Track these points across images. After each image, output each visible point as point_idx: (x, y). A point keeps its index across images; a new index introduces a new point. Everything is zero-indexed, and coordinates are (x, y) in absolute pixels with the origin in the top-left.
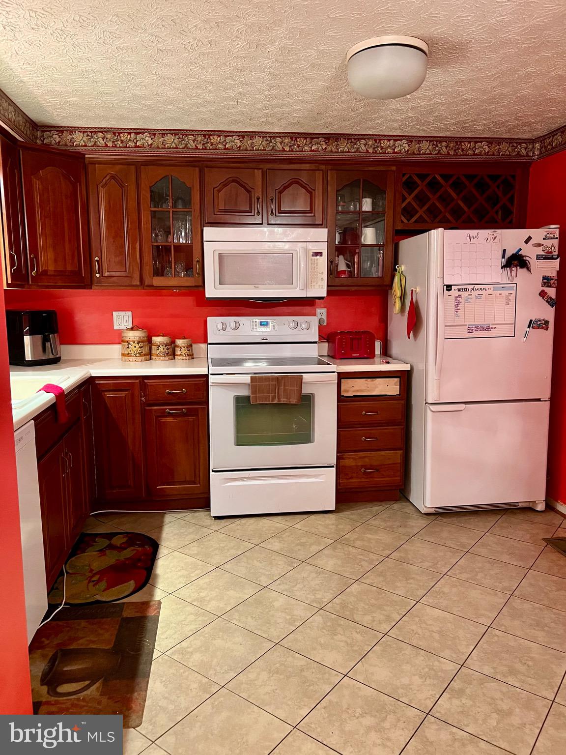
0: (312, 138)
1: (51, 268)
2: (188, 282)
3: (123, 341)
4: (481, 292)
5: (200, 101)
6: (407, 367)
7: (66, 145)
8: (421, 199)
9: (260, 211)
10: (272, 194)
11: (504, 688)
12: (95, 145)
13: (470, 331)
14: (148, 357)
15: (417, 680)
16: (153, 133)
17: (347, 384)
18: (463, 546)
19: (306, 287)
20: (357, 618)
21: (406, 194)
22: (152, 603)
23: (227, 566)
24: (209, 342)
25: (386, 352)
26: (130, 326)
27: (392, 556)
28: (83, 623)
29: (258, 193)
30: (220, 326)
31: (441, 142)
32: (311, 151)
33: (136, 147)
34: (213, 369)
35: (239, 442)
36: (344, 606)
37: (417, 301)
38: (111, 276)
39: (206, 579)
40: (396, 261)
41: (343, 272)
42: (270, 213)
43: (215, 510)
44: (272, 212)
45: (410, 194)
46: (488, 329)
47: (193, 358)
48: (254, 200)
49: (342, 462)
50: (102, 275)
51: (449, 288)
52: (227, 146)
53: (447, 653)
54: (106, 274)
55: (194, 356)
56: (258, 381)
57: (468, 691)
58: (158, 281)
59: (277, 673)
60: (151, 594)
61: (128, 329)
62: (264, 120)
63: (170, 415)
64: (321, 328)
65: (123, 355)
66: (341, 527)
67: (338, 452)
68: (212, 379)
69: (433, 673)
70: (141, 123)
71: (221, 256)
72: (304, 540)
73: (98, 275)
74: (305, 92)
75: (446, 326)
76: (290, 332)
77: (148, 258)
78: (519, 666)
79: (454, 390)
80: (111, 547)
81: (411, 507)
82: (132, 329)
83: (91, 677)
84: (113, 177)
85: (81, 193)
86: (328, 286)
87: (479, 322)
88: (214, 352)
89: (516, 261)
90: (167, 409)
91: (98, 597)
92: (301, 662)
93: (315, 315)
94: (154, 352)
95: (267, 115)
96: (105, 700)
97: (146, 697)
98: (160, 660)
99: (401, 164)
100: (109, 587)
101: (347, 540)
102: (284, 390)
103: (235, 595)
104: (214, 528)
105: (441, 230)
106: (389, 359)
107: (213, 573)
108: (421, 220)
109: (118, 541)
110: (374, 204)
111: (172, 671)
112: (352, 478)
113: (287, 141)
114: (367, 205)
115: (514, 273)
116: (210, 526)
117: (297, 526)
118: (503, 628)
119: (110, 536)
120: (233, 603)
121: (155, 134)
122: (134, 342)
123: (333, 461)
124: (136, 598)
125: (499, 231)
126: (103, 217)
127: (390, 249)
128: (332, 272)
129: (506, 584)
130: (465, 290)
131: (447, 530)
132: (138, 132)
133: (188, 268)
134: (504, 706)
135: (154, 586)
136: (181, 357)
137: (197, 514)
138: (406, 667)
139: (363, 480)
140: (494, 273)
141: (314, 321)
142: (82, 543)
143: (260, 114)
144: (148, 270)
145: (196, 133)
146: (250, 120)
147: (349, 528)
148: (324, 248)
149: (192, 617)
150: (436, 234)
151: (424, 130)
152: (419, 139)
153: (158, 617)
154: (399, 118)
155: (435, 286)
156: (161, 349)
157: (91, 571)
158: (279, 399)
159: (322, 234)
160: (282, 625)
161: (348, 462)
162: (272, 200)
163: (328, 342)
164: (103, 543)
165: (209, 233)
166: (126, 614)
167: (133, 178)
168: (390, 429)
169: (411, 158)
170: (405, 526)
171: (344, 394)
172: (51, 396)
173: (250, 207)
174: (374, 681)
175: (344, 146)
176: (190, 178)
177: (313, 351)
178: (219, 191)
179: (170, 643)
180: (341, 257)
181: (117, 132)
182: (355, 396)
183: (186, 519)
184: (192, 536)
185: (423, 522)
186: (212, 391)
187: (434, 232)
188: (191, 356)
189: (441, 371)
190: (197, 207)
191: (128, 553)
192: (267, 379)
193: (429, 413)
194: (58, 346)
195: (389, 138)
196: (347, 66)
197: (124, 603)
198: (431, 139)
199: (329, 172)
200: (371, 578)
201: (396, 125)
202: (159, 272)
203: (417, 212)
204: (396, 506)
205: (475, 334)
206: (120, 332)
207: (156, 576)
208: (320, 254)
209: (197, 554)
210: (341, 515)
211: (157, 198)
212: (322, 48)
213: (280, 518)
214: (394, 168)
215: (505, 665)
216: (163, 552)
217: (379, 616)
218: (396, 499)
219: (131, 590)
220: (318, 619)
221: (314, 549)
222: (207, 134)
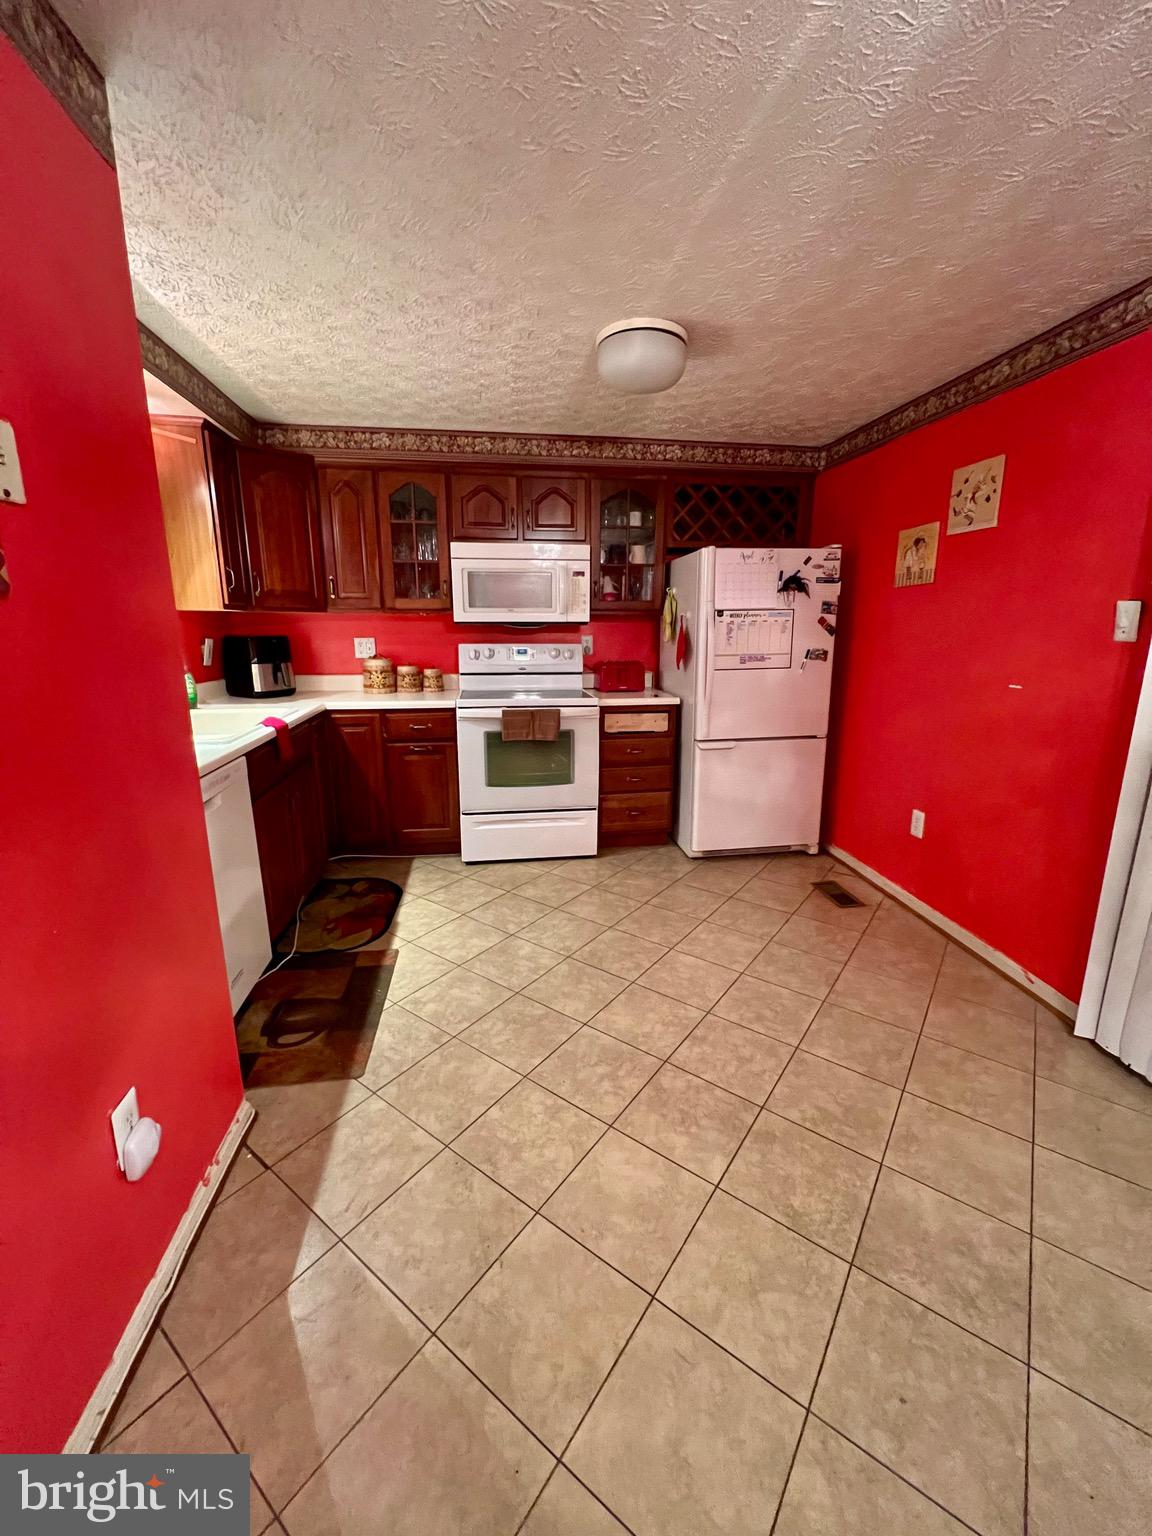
0: (573, 442)
1: (278, 587)
2: (436, 604)
3: (365, 671)
4: (754, 618)
5: (438, 394)
6: (676, 701)
7: (291, 445)
8: (696, 513)
9: (515, 524)
10: (527, 505)
11: (749, 1034)
12: (325, 445)
13: (743, 661)
14: (393, 689)
15: (659, 1028)
16: (391, 432)
17: (610, 719)
18: (727, 891)
19: (566, 610)
20: (605, 966)
21: (679, 508)
22: (389, 952)
23: (473, 914)
24: (461, 671)
25: (658, 686)
26: (373, 653)
27: (650, 902)
28: (313, 973)
29: (513, 502)
30: (472, 655)
31: (717, 448)
32: (572, 456)
33: (372, 448)
34: (461, 702)
35: (491, 783)
36: (592, 954)
37: (687, 628)
38: (348, 598)
39: (450, 927)
40: (667, 583)
41: (609, 594)
42: (526, 526)
43: (466, 856)
44: (528, 526)
45: (683, 508)
46: (762, 659)
47: (443, 690)
48: (508, 512)
49: (604, 804)
50: (337, 596)
51: (720, 613)
52: (477, 449)
53: (694, 1001)
54: (342, 595)
55: (446, 687)
56: (511, 716)
57: (711, 1038)
58: (400, 603)
59: (514, 1022)
60: (389, 942)
61: (370, 658)
62: (515, 418)
63: (414, 753)
64: (586, 657)
65: (365, 686)
66: (602, 872)
67: (600, 793)
68: (459, 713)
69: (677, 1021)
70: (376, 421)
71: (471, 575)
72: (559, 886)
73: (333, 597)
74: (555, 385)
75: (716, 656)
76: (551, 661)
77: (389, 577)
78: (768, 1013)
79: (723, 725)
80: (351, 894)
81: (679, 852)
82: (375, 657)
83: (314, 1027)
84: (347, 484)
85: (311, 506)
86: (591, 610)
87: (753, 651)
88: (465, 683)
89: (793, 584)
90: (411, 745)
91: (331, 946)
92: (539, 1011)
93: (579, 642)
94: (399, 683)
95: (517, 413)
96: (327, 1052)
97: (371, 1047)
98: (391, 1010)
99: (672, 472)
100: (344, 935)
101: (606, 885)
102: (540, 725)
103: (478, 944)
104: (465, 873)
105: (712, 548)
106: (660, 692)
107: (457, 922)
108: (694, 537)
109: (359, 887)
110: (644, 519)
111: (403, 1021)
112: (615, 821)
113: (544, 443)
114: (635, 519)
115: (791, 597)
116: (461, 871)
117: (555, 872)
118: (756, 975)
119: (351, 882)
120: (476, 951)
121: (393, 434)
122: (376, 672)
123: (596, 803)
124: (373, 947)
125: (776, 550)
126: (336, 530)
127: (661, 569)
128: (596, 594)
129: (766, 930)
130: (738, 616)
131: (715, 875)
132: (374, 431)
133: (435, 588)
134: (746, 1052)
135: (393, 934)
136: (430, 689)
137: (447, 859)
138: (651, 1015)
139: (628, 823)
140: (770, 597)
141: (578, 649)
142: (321, 888)
143: (509, 411)
144: (389, 590)
145: (439, 433)
146: (500, 418)
147: (609, 873)
148: (586, 567)
149: (429, 966)
150: (707, 553)
151: (698, 434)
152: (694, 445)
153: (394, 966)
154: (667, 418)
155: (705, 610)
156: (407, 680)
157: (327, 919)
158: (534, 736)
159: (584, 550)
160: (525, 974)
161: (612, 804)
162: (528, 512)
163: (594, 672)
164: (343, 889)
165: (457, 548)
166: (361, 963)
167: (370, 484)
168: (657, 768)
169: (684, 465)
170: (670, 871)
171: (607, 730)
172: (271, 729)
173: (504, 519)
174: (615, 1030)
175: (609, 452)
176: (435, 487)
177: (577, 683)
178: (468, 501)
179: (405, 992)
180: (607, 578)
181: (349, 431)
182: (619, 733)
183: (435, 864)
184: (440, 883)
185: (688, 867)
186: (459, 726)
187: (704, 550)
188: (441, 688)
189: (710, 704)
190: (444, 521)
191: (369, 900)
192: (520, 713)
193: (698, 751)
194: (292, 678)
195: (659, 442)
196: (596, 353)
197: (358, 953)
198: (706, 445)
199: (593, 482)
200: (627, 925)
201: (665, 427)
202: (402, 593)
203: (690, 528)
204: (662, 850)
205: (748, 665)
206: (362, 660)
207: (397, 924)
208: (582, 574)
209: (443, 901)
210: (603, 859)
211: (399, 508)
212: (567, 331)
213: (536, 863)
214: (665, 477)
215: (753, 1012)
216: (407, 898)
217: (628, 964)
218: (664, 844)
219: (366, 939)
220: (564, 967)
221: (569, 895)
222: (453, 435)
